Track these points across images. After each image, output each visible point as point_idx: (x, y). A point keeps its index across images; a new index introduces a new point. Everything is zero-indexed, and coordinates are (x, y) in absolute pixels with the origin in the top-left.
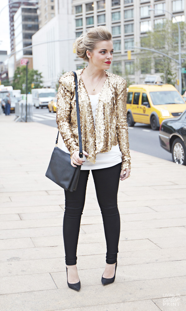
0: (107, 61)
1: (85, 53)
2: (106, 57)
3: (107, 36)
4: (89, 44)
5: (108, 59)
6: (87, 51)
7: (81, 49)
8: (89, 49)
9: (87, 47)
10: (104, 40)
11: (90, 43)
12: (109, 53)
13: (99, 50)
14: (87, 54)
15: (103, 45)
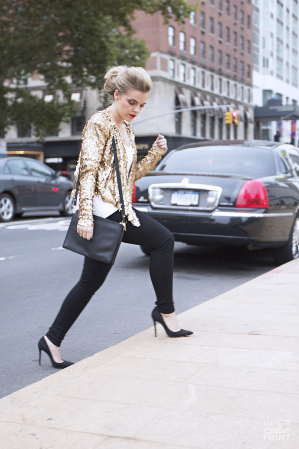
0: (132, 113)
1: (114, 92)
2: (133, 110)
3: (144, 87)
4: (121, 85)
5: (134, 112)
6: (116, 90)
7: (112, 84)
8: (119, 91)
9: (118, 87)
10: (139, 90)
11: (124, 84)
12: (139, 106)
13: (129, 98)
14: (115, 93)
15: (135, 94)
